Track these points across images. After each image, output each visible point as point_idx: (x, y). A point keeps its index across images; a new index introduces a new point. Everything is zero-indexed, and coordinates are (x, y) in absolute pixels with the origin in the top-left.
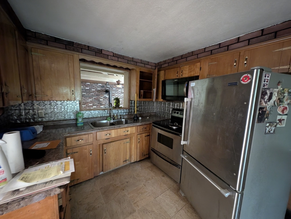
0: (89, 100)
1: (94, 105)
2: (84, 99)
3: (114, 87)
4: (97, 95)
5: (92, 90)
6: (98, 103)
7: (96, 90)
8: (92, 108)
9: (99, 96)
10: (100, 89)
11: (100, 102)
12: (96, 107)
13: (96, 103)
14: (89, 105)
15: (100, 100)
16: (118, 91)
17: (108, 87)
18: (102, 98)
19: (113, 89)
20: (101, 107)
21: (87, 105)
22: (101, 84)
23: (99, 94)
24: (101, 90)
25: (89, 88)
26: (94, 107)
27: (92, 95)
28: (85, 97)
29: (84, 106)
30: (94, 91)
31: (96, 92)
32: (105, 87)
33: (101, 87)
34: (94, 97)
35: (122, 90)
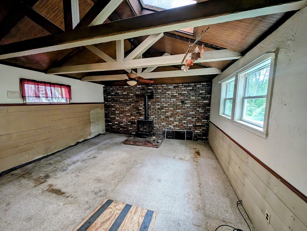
0: (127, 108)
1: (132, 115)
2: (122, 106)
3: (159, 87)
4: (135, 101)
5: (130, 95)
6: (137, 113)
7: (134, 94)
8: (130, 119)
9: (138, 103)
10: (139, 93)
11: (139, 111)
12: (134, 117)
13: (135, 113)
14: (127, 114)
15: (140, 108)
16: (166, 93)
17: (150, 89)
18: (141, 106)
19: (158, 91)
20: (140, 118)
21: (125, 114)
22: (140, 86)
23: (137, 100)
24: (141, 94)
25: (126, 93)
26: (131, 117)
27: (130, 101)
28: (123, 105)
29: (121, 115)
30: (132, 96)
31: (134, 97)
32: (146, 89)
33: (141, 90)
34: (132, 105)
35: (173, 93)
